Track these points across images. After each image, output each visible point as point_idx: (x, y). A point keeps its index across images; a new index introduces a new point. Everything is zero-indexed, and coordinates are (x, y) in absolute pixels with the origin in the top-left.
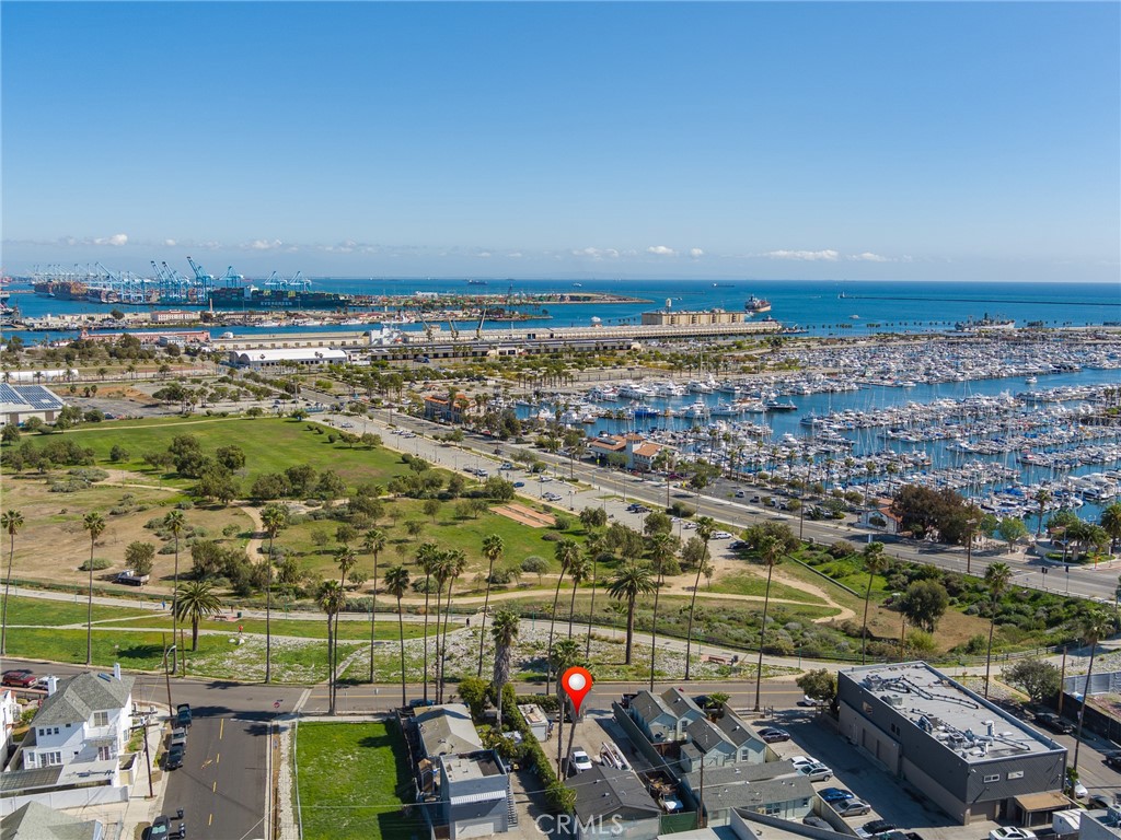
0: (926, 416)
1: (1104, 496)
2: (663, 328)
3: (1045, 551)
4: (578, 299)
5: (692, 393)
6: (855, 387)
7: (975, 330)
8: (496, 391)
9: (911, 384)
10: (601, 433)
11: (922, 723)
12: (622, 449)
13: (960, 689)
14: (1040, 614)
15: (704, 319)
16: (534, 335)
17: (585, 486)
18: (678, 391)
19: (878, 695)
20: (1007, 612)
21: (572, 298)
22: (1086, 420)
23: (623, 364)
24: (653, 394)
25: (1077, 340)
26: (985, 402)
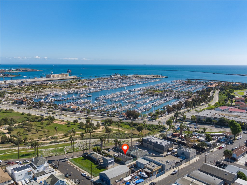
0: (116, 96)
1: (150, 108)
2: (52, 78)
3: (149, 118)
4: (24, 70)
5: (69, 93)
6: (100, 90)
7: (114, 76)
8: (27, 96)
9: (109, 89)
10: (59, 104)
11: (156, 142)
12: (69, 107)
13: (157, 138)
14: (153, 128)
15: (60, 76)
16: (23, 81)
17: (65, 115)
18: (66, 93)
19: (149, 140)
20: (149, 128)
21: (23, 70)
22: (142, 95)
23: (51, 88)
24: (61, 94)
25: (132, 78)
26: (124, 92)
